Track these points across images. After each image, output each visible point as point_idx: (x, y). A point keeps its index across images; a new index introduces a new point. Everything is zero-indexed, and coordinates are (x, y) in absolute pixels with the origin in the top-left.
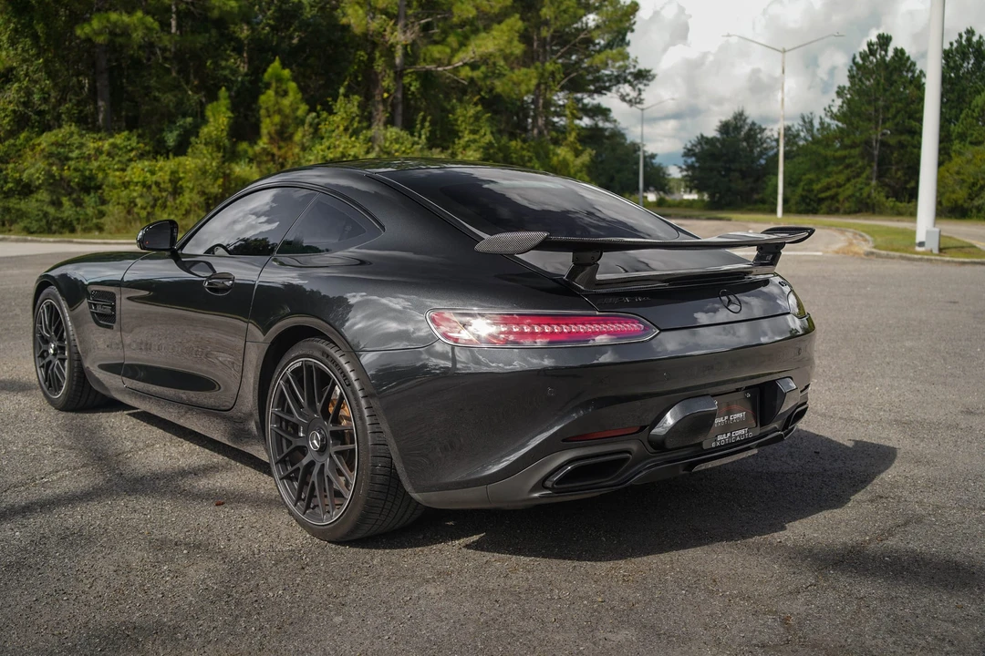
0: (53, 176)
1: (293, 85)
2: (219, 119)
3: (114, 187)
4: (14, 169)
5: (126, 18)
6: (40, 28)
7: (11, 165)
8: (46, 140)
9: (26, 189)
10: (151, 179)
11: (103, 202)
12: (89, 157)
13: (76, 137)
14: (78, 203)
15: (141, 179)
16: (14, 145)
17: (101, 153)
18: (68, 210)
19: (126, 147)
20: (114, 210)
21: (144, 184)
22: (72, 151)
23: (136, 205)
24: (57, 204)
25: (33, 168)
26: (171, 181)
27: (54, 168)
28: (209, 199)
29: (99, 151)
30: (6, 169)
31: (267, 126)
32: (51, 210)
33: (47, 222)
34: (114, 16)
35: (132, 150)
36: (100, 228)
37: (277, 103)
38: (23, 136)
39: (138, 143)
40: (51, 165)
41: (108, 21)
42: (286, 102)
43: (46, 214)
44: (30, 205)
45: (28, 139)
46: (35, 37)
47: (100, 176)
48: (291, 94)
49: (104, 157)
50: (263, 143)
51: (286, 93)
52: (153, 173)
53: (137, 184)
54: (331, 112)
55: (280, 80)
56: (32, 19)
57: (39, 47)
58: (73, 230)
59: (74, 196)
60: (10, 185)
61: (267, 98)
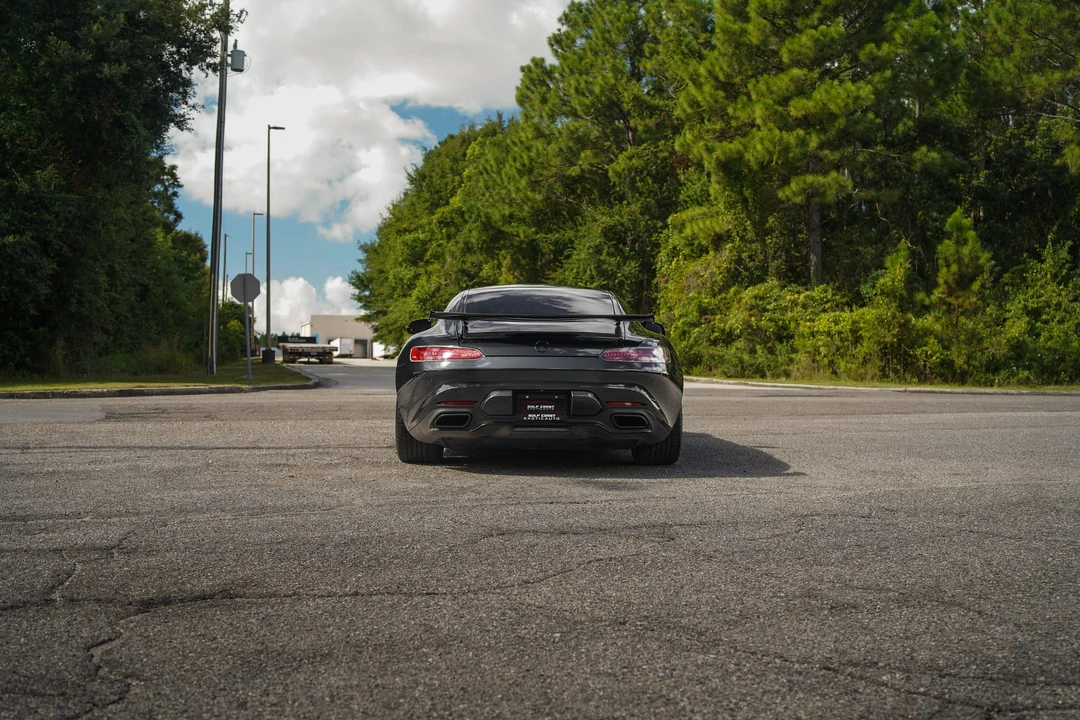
0: (750, 326)
1: (972, 234)
2: (896, 270)
3: (802, 336)
4: (721, 321)
5: (821, 179)
6: (747, 193)
7: (718, 317)
8: (749, 293)
9: (728, 338)
10: (835, 329)
11: (794, 350)
12: (785, 309)
13: (775, 290)
14: (771, 351)
15: (826, 329)
16: (725, 298)
17: (796, 305)
18: (761, 355)
19: (822, 299)
20: (802, 358)
21: (829, 334)
22: (770, 303)
23: (819, 354)
24: (753, 352)
25: (735, 319)
26: (851, 330)
27: (753, 319)
28: (885, 347)
29: (794, 303)
30: (714, 320)
31: (943, 276)
32: (746, 357)
33: (742, 367)
34: (810, 178)
35: (827, 302)
36: (787, 375)
37: (958, 252)
38: (732, 290)
39: (833, 295)
40: (751, 316)
41: (805, 182)
42: (966, 251)
43: (741, 361)
44: (730, 352)
45: (737, 293)
46: (745, 201)
47: (793, 325)
48: (970, 243)
49: (799, 309)
50: (937, 294)
51: (965, 242)
52: (836, 323)
53: (822, 333)
55: (960, 228)
56: (742, 187)
57: (749, 212)
58: (763, 376)
59: (769, 345)
60: (716, 334)
61: (946, 247)
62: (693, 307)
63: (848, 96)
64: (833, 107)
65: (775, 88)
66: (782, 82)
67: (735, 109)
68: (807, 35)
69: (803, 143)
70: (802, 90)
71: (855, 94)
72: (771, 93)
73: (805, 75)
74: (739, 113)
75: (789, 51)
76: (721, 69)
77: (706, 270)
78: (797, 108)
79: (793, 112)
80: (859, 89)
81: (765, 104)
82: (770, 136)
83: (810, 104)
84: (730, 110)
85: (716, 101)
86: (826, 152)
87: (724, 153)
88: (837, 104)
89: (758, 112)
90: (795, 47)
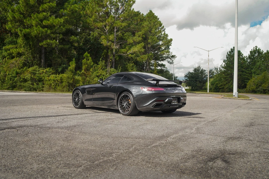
0: (32, 78)
1: (90, 58)
2: (73, 65)
3: (46, 81)
4: (23, 76)
5: (51, 41)
6: (31, 43)
7: (22, 75)
8: (31, 69)
9: (25, 81)
10: (55, 79)
11: (44, 84)
12: (40, 74)
13: (37, 69)
14: (38, 84)
16: (22, 70)
17: (44, 73)
18: (35, 86)
20: (46, 86)
22: (37, 72)
23: (52, 85)
24: (33, 84)
25: (27, 76)
26: (60, 79)
27: (32, 76)
28: (69, 84)
29: (43, 72)
30: (21, 76)
31: (84, 67)
33: (30, 88)
34: (49, 41)
35: (50, 72)
36: (43, 90)
37: (86, 62)
38: (25, 68)
39: (52, 70)
40: (32, 75)
41: (47, 42)
42: (88, 62)
43: (30, 87)
44: (26, 84)
46: (30, 45)
47: (43, 78)
48: (90, 60)
50: (83, 71)
51: (88, 60)
53: (52, 80)
54: (98, 64)
55: (87, 56)
56: (29, 41)
57: (31, 48)
58: (36, 91)
59: (37, 82)
60: (22, 80)
61: (84, 61)
62: (15, 72)
63: (59, 22)
64: (54, 24)
65: (39, 17)
66: (41, 16)
67: (26, 21)
68: (47, 5)
69: (47, 32)
70: (46, 18)
71: (60, 21)
72: (38, 18)
73: (46, 15)
74: (27, 22)
75: (42, 8)
76: (22, 9)
77: (16, 62)
78: (45, 23)
79: (44, 24)
80: (61, 20)
81: (36, 21)
82: (38, 29)
83: (49, 22)
84: (25, 21)
85: (21, 18)
86: (52, 35)
87: (26, 32)
88: (56, 23)
89: (34, 23)
90: (44, 7)
